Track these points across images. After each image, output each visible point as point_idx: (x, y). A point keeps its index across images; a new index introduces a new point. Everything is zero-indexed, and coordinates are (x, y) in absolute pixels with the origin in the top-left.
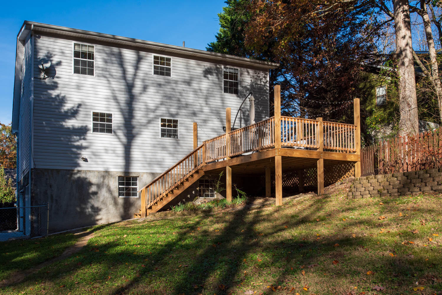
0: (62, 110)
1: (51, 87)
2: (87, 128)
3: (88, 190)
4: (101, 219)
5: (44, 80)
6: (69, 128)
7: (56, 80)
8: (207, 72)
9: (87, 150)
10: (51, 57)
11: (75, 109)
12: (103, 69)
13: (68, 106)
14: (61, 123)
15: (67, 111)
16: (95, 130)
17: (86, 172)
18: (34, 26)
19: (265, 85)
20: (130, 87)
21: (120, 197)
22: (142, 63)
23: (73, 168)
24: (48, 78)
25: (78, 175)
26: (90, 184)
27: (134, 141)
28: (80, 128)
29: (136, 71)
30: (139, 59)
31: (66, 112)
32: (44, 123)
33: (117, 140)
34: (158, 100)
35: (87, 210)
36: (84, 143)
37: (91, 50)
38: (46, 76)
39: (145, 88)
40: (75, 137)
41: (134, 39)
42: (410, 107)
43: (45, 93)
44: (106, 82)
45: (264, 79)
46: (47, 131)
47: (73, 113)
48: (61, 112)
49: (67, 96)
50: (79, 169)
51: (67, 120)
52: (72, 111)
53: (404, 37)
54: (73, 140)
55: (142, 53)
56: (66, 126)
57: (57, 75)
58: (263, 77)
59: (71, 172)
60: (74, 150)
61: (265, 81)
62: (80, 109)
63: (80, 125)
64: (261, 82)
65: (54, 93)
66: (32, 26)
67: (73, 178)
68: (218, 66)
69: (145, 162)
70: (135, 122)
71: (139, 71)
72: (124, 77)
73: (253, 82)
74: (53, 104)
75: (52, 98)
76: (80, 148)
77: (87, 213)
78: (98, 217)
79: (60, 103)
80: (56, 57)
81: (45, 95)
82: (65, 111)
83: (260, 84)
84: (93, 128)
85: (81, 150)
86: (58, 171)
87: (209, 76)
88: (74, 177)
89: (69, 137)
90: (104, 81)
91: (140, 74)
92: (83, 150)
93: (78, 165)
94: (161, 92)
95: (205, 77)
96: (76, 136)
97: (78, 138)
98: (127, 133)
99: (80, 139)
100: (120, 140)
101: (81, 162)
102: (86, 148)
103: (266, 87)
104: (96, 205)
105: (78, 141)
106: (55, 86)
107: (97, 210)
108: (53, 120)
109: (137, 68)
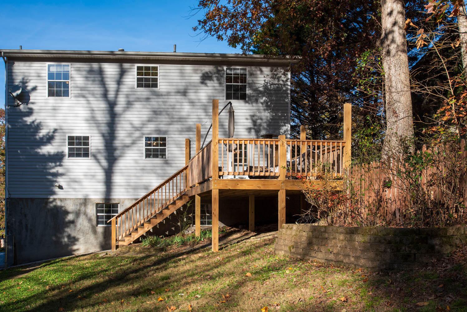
0: (37, 137)
1: (26, 113)
2: (63, 153)
3: (64, 219)
4: (78, 250)
5: (18, 107)
6: (44, 155)
7: (30, 106)
8: (206, 78)
9: (64, 177)
10: (26, 83)
11: (50, 134)
12: (81, 89)
13: (43, 132)
14: (36, 150)
15: (43, 137)
16: (70, 155)
17: (61, 200)
18: (4, 53)
19: (284, 85)
20: (112, 105)
21: (99, 225)
22: (125, 77)
23: (49, 196)
24: (22, 105)
25: (54, 203)
26: (67, 213)
27: (116, 165)
28: (56, 154)
29: (118, 86)
30: (122, 73)
31: (42, 139)
32: (19, 151)
33: (97, 164)
34: (145, 116)
35: (63, 240)
36: (60, 170)
37: (66, 69)
38: (20, 103)
39: (129, 104)
40: (50, 164)
41: (112, 52)
42: (397, 117)
43: (20, 120)
44: (85, 102)
45: (283, 76)
46: (22, 159)
47: (49, 139)
48: (36, 139)
49: (42, 121)
50: (55, 197)
51: (42, 147)
52: (48, 137)
53: (390, 14)
54: (48, 167)
55: (126, 65)
56: (41, 153)
57: (31, 101)
58: (282, 74)
59: (46, 201)
60: (50, 177)
61: (285, 79)
62: (56, 134)
63: (56, 151)
64: (279, 81)
65: (29, 120)
66: (2, 53)
67: (48, 207)
68: (219, 68)
69: (128, 187)
70: (117, 143)
71: (121, 86)
72: (105, 95)
73: (267, 83)
74: (28, 131)
75: (27, 125)
76: (56, 175)
77: (64, 243)
78: (75, 247)
79: (35, 130)
80: (32, 81)
81: (20, 122)
82: (40, 137)
83: (278, 84)
84: (69, 153)
85: (57, 177)
86: (32, 200)
87: (208, 82)
88: (50, 206)
89: (44, 165)
90: (82, 101)
91: (125, 89)
92: (59, 177)
93: (54, 193)
94: (148, 106)
95: (202, 83)
96: (52, 162)
97: (53, 164)
98: (108, 156)
99: (56, 166)
100: (100, 164)
101: (57, 190)
102: (62, 175)
103: (287, 86)
104: (73, 234)
105: (53, 168)
106: (30, 112)
107: (74, 240)
108: (28, 148)
109: (119, 82)
